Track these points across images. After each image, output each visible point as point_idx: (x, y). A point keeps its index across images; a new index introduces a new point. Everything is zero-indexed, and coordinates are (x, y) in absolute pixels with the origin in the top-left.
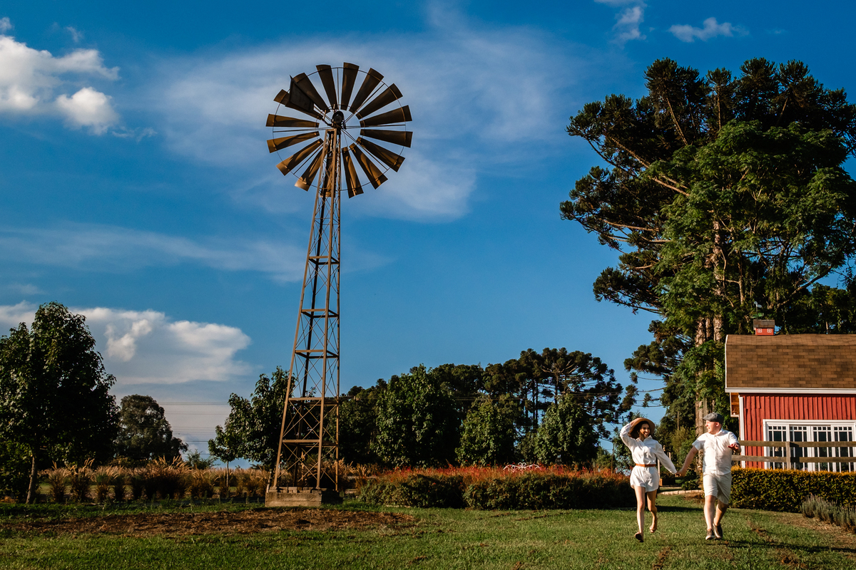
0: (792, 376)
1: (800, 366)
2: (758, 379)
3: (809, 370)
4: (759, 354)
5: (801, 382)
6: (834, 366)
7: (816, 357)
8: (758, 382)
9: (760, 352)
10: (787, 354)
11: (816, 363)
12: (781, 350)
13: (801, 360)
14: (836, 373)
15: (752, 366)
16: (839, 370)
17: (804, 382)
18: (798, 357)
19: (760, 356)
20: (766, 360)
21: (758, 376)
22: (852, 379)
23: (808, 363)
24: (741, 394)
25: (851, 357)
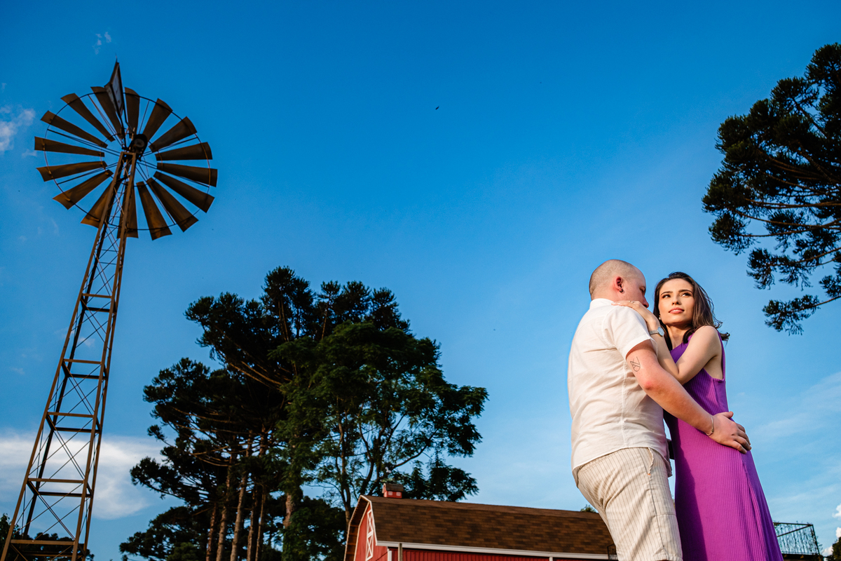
0: (432, 534)
1: (438, 526)
2: (404, 535)
3: (446, 529)
4: (401, 512)
5: (441, 540)
6: (466, 527)
7: (450, 518)
8: (404, 537)
9: (403, 511)
10: (425, 514)
11: (450, 524)
12: (419, 510)
13: (437, 520)
14: (468, 533)
15: (397, 523)
16: (470, 531)
17: (444, 540)
18: (434, 517)
19: (402, 515)
20: (408, 518)
21: (404, 532)
22: (482, 540)
23: (444, 523)
24: (390, 548)
25: (478, 520)
